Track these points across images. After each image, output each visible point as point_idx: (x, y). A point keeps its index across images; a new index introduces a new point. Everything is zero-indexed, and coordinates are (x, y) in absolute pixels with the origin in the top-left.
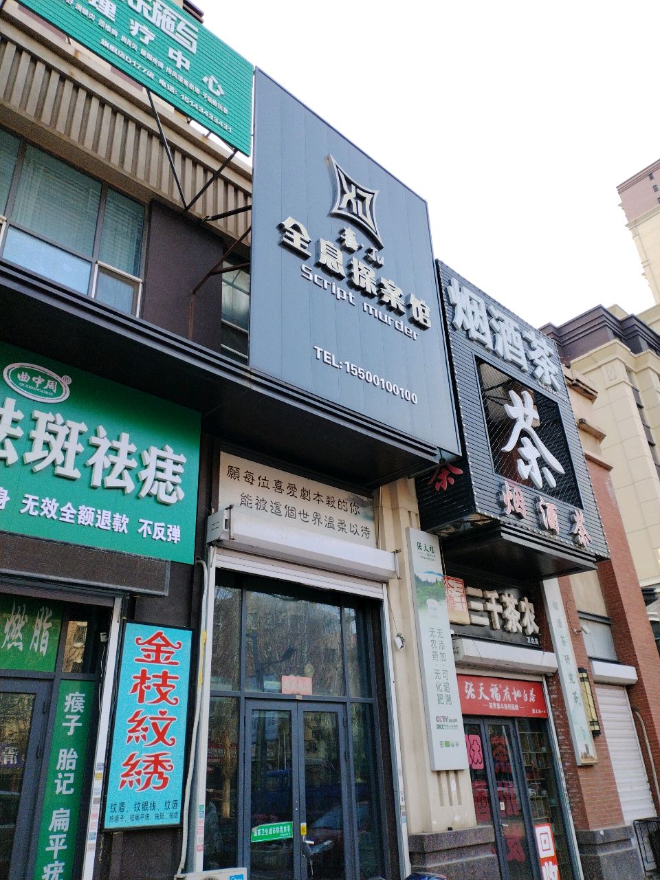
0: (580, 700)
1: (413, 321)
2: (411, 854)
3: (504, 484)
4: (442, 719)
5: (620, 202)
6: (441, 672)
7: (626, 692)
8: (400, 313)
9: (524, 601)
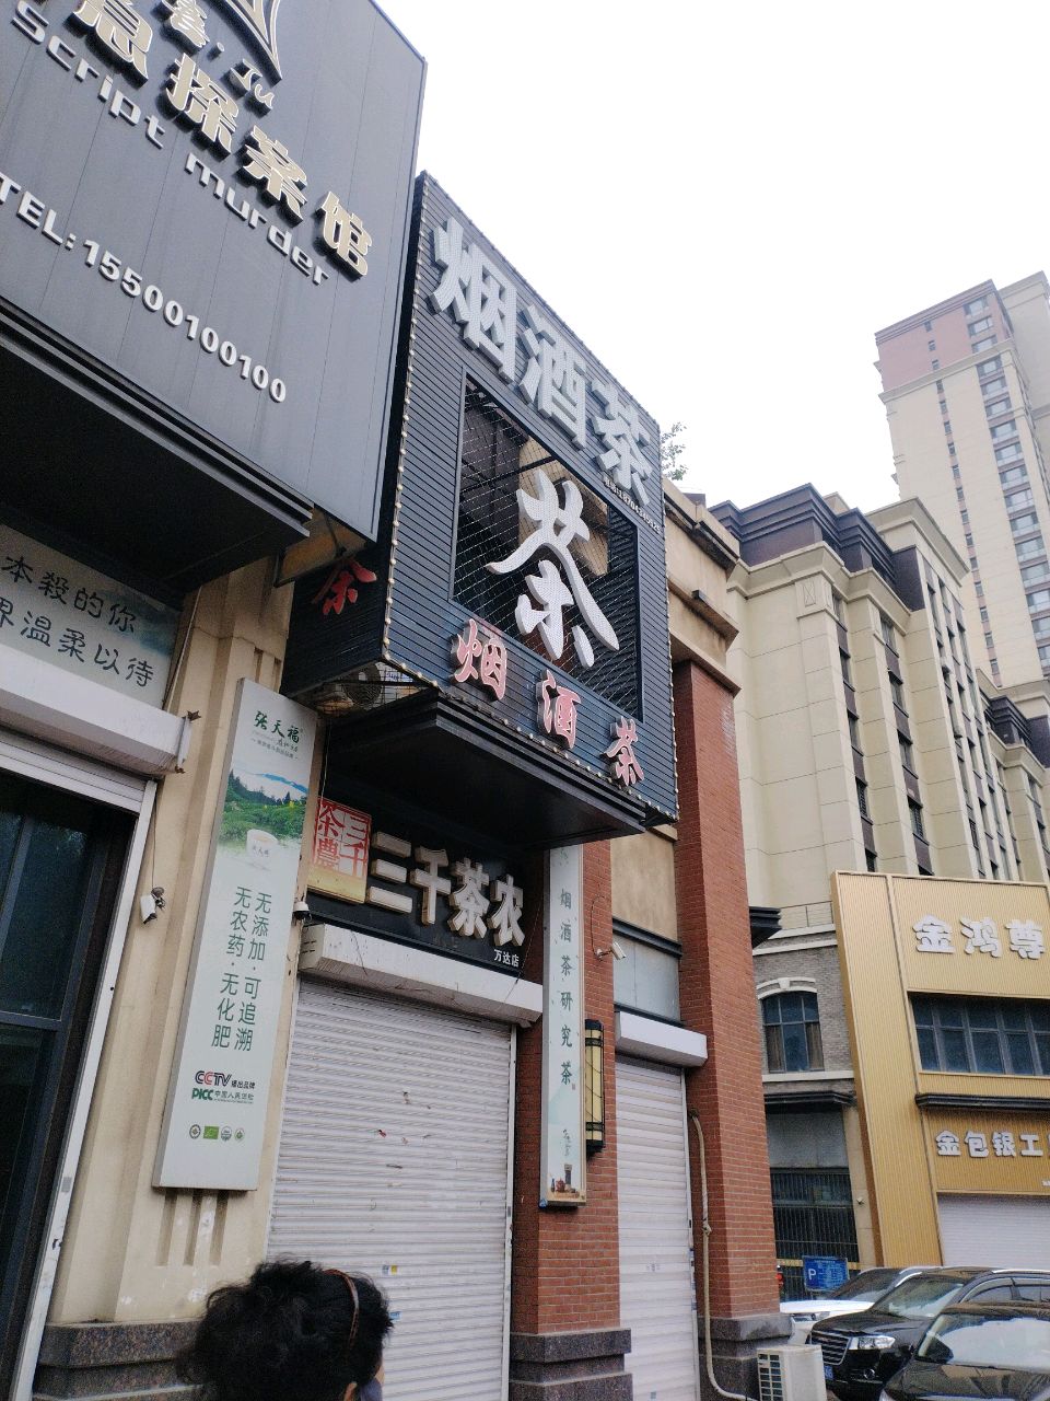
0: (575, 1079)
1: (322, 248)
2: (41, 1370)
3: (468, 625)
4: (213, 1079)
5: (878, 359)
6: (242, 982)
7: (683, 1081)
8: (291, 220)
9: (505, 881)
